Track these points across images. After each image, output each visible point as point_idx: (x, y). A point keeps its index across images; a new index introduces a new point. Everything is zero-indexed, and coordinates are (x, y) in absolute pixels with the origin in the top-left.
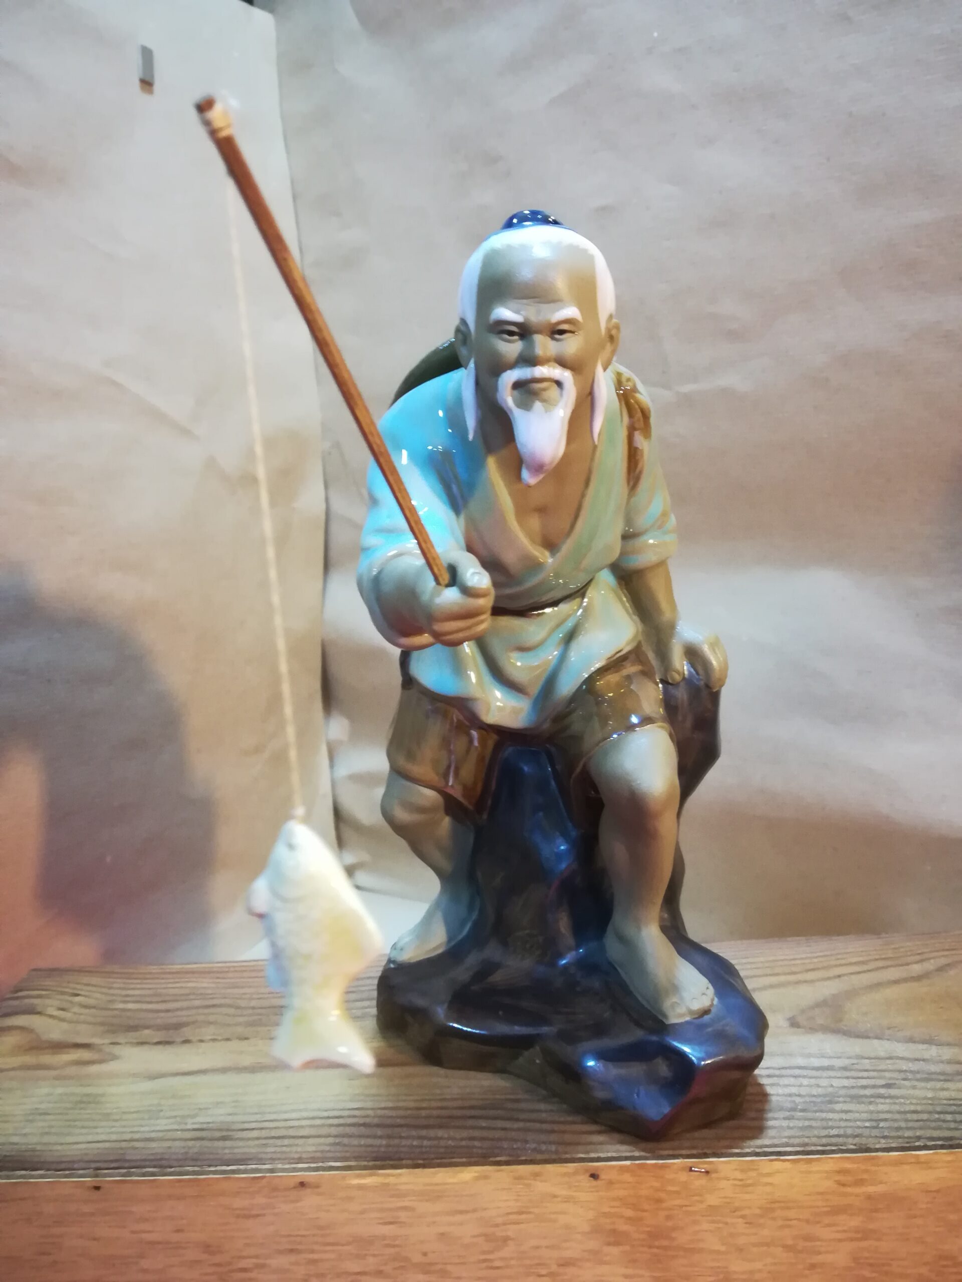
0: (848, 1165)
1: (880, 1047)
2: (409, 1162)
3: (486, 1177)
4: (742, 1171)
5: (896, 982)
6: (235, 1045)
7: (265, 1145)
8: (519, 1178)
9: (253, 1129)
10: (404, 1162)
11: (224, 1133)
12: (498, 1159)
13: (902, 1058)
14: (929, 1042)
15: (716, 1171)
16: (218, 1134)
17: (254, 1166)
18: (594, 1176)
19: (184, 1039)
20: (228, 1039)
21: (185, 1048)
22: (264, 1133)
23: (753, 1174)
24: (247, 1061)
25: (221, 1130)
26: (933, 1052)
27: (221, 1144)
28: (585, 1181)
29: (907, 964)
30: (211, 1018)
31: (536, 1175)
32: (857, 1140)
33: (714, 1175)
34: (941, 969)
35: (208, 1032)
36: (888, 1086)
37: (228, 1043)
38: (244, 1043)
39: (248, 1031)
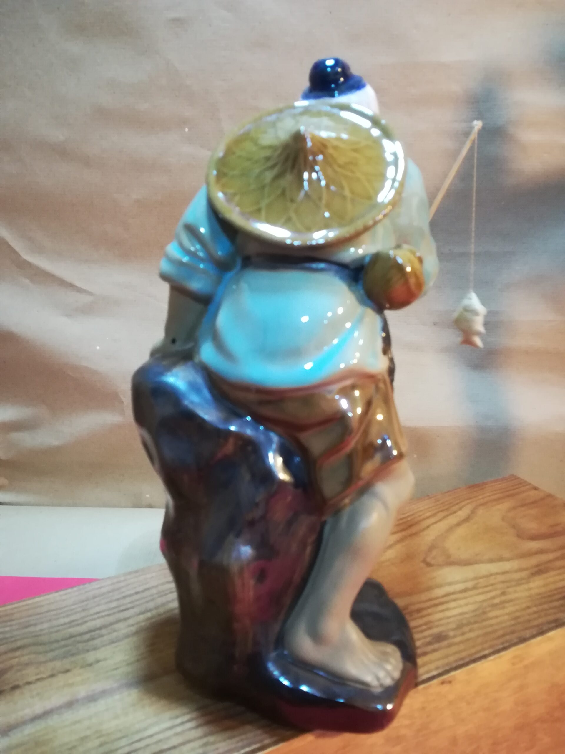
1: (484, 569)
5: (459, 524)
6: (61, 679)
13: (497, 574)
14: (501, 559)
20: (52, 676)
26: (507, 566)
29: (455, 512)
30: (25, 659)
34: (473, 512)
35: (31, 673)
36: (503, 594)
37: (54, 680)
38: (69, 675)
39: (66, 663)
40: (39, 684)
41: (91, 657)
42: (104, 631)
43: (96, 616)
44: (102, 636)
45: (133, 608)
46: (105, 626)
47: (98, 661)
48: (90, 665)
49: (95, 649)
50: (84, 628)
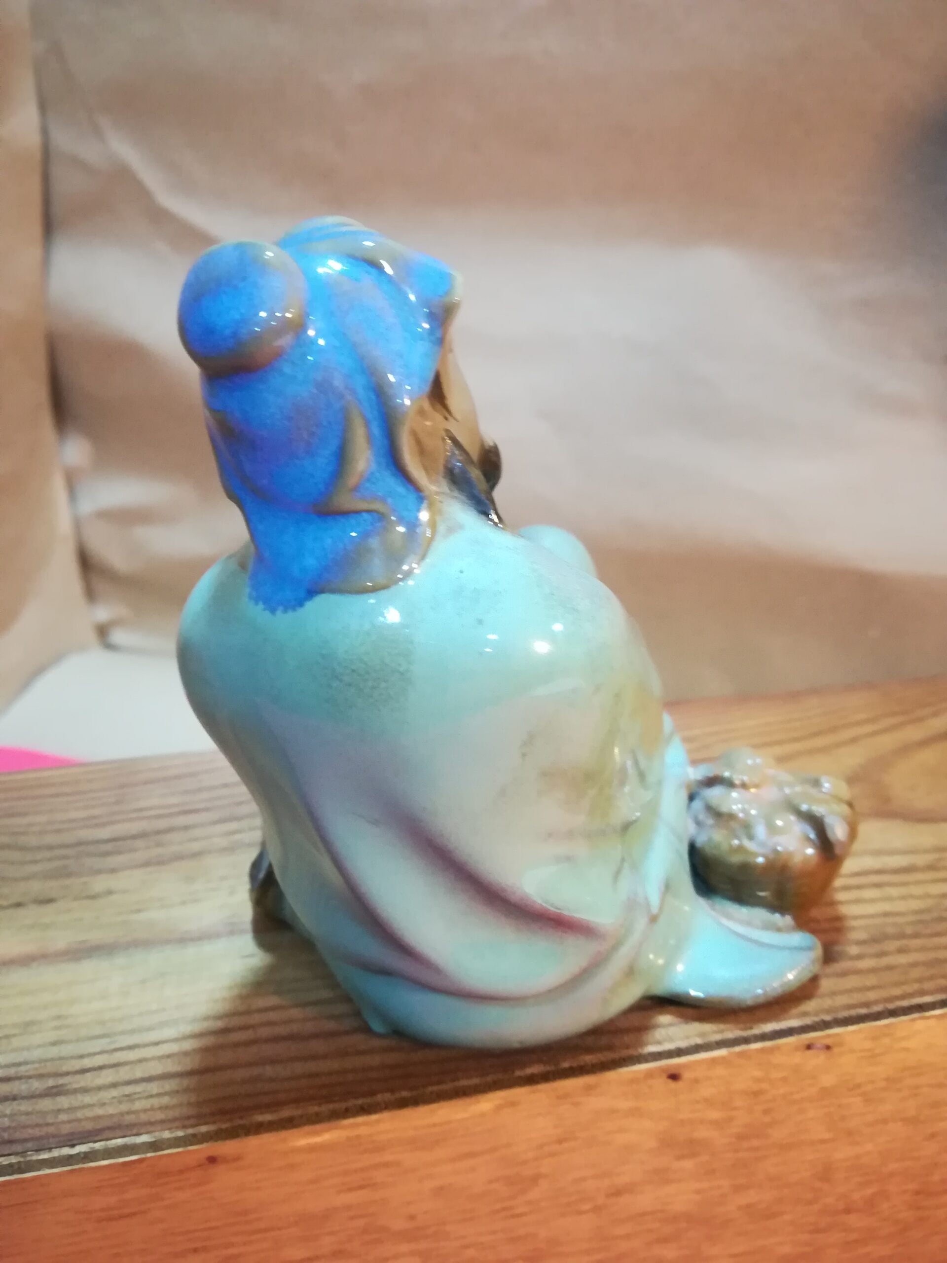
2: (388, 1096)
3: (513, 1104)
4: (875, 1038)
5: (924, 744)
6: (31, 914)
8: (563, 1097)
9: (101, 1068)
10: (379, 1098)
11: (51, 1082)
12: (529, 1071)
15: (841, 1044)
16: (37, 1085)
17: (119, 1142)
18: (674, 1077)
20: (18, 905)
22: (124, 1074)
23: (887, 1041)
24: (61, 940)
25: (41, 1076)
27: (46, 1104)
28: (661, 1084)
29: (921, 720)
31: (589, 1089)
33: (836, 1050)
37: (21, 912)
38: (50, 908)
39: (51, 887)
41: (100, 884)
42: (140, 843)
43: (134, 815)
44: (135, 850)
45: (207, 810)
46: (143, 835)
47: (110, 892)
48: (94, 897)
49: (113, 871)
50: (105, 833)
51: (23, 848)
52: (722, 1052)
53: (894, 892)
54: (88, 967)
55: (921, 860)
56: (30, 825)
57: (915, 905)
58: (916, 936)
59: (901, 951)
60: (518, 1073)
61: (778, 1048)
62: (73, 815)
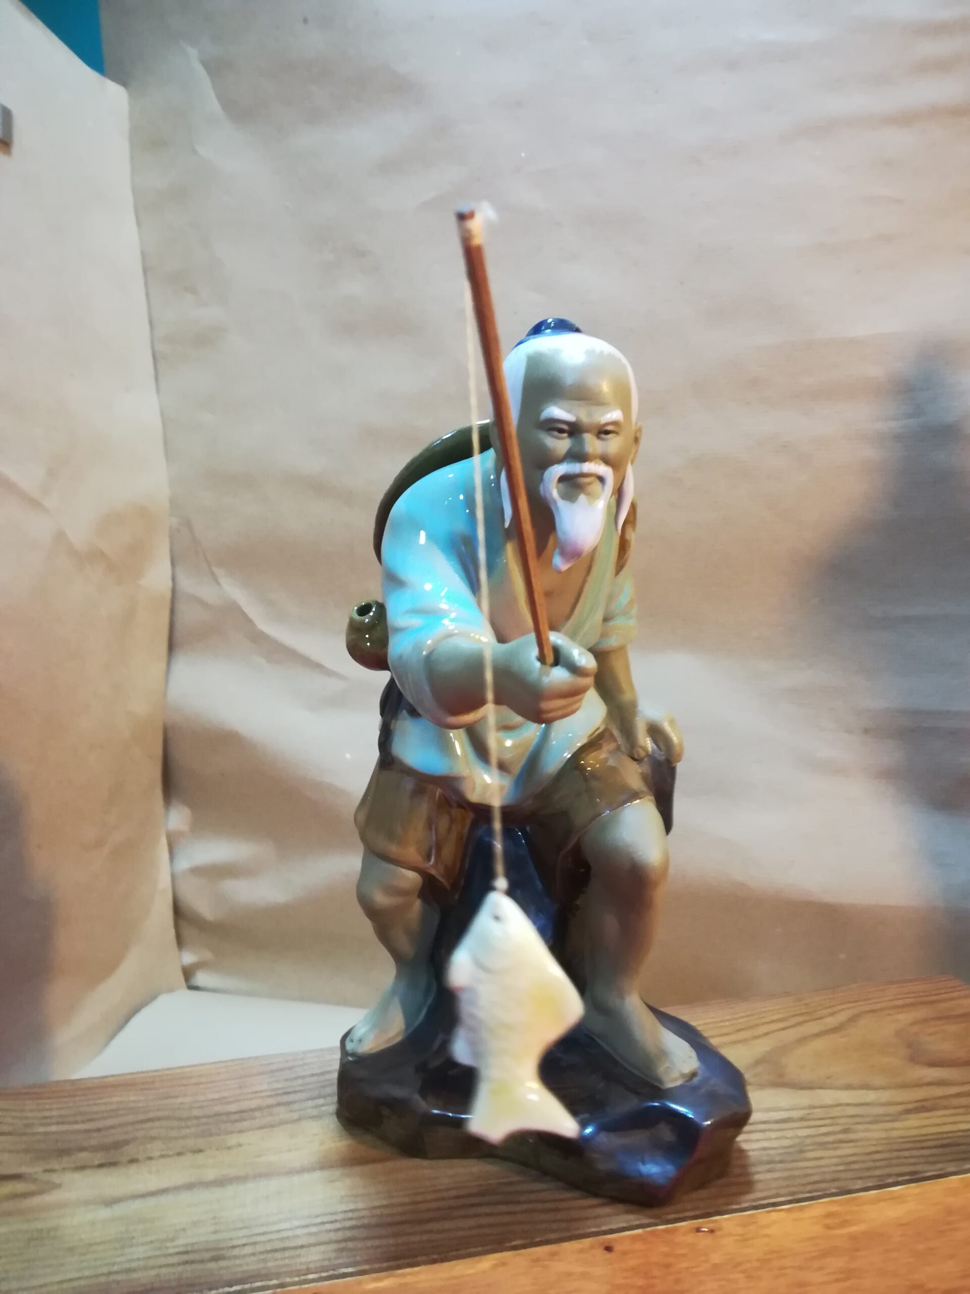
0: (834, 1208)
1: (828, 1097)
2: (424, 1258)
3: (504, 1264)
4: (744, 1225)
6: (188, 1159)
7: (265, 1261)
8: (536, 1261)
9: (244, 1245)
10: (419, 1259)
11: (214, 1253)
12: (514, 1243)
13: (848, 1105)
14: (866, 1087)
15: (720, 1229)
16: (207, 1256)
17: (259, 1284)
18: (608, 1249)
19: (129, 1158)
20: (179, 1154)
21: (133, 1168)
22: (259, 1248)
23: (752, 1227)
24: (211, 1174)
25: (207, 1250)
26: (870, 1096)
27: (212, 1265)
28: (600, 1253)
30: (154, 1133)
31: (553, 1254)
32: (836, 1184)
33: (718, 1233)
35: (156, 1148)
36: (846, 1131)
37: (182, 1158)
38: (200, 1156)
39: (201, 1143)
40: (163, 1161)
41: (232, 1140)
42: (257, 1114)
43: (254, 1095)
44: (254, 1118)
45: (300, 1091)
46: (259, 1109)
47: (240, 1145)
48: (229, 1148)
49: (241, 1132)
50: (233, 1108)
51: (180, 1119)
52: (640, 1231)
53: (773, 1135)
54: (230, 1190)
55: (796, 1114)
56: (182, 1103)
57: (786, 1143)
58: (781, 1162)
59: (769, 1171)
60: (508, 1244)
61: (676, 1230)
62: (211, 1096)
